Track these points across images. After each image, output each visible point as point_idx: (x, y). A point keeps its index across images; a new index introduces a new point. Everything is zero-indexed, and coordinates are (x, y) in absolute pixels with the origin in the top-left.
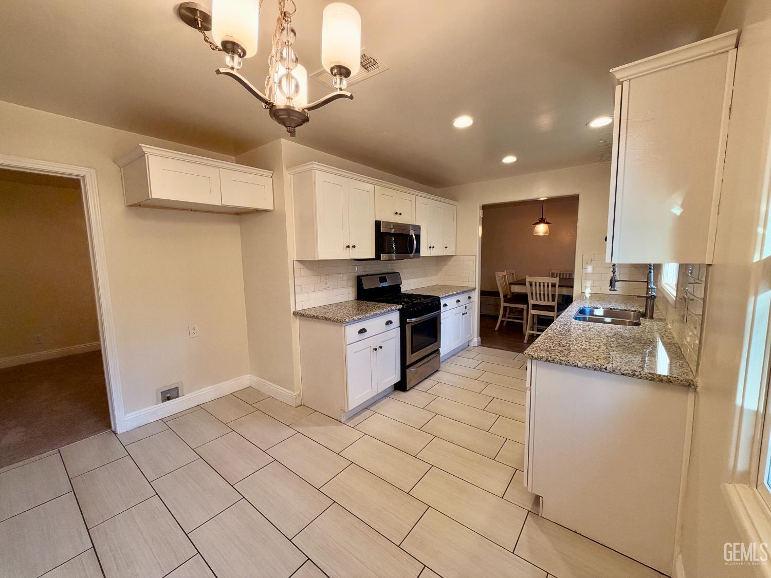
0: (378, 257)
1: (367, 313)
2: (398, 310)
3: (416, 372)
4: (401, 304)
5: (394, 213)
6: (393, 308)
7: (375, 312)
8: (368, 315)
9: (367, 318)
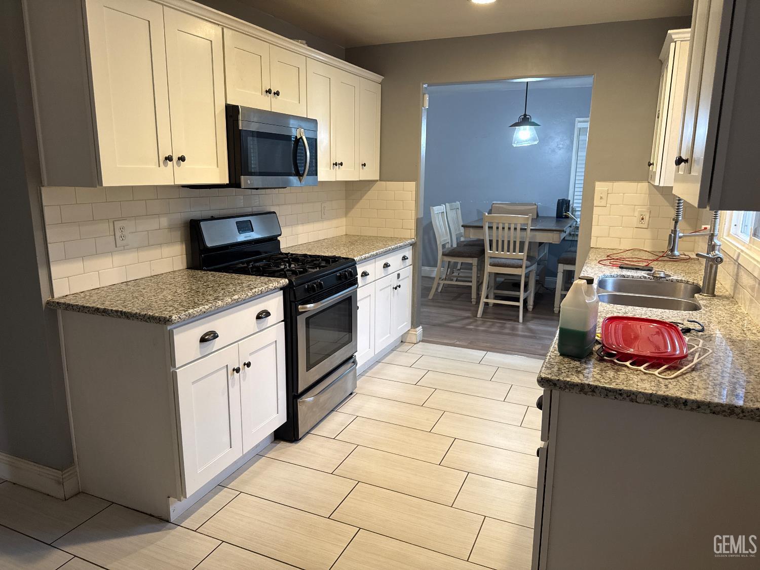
0: (234, 183)
1: (217, 299)
2: (281, 289)
3: (315, 403)
4: (285, 277)
5: (264, 90)
6: (271, 286)
7: (236, 297)
8: (220, 303)
9: (219, 310)
